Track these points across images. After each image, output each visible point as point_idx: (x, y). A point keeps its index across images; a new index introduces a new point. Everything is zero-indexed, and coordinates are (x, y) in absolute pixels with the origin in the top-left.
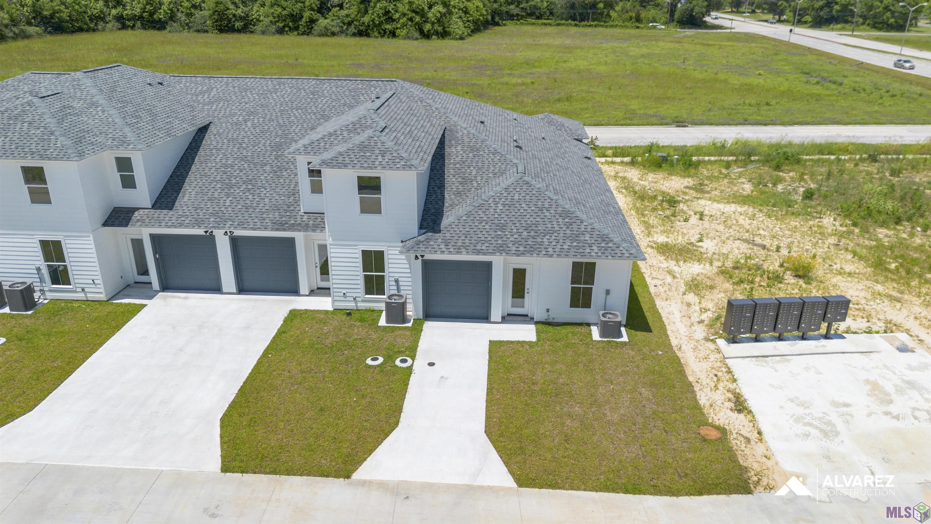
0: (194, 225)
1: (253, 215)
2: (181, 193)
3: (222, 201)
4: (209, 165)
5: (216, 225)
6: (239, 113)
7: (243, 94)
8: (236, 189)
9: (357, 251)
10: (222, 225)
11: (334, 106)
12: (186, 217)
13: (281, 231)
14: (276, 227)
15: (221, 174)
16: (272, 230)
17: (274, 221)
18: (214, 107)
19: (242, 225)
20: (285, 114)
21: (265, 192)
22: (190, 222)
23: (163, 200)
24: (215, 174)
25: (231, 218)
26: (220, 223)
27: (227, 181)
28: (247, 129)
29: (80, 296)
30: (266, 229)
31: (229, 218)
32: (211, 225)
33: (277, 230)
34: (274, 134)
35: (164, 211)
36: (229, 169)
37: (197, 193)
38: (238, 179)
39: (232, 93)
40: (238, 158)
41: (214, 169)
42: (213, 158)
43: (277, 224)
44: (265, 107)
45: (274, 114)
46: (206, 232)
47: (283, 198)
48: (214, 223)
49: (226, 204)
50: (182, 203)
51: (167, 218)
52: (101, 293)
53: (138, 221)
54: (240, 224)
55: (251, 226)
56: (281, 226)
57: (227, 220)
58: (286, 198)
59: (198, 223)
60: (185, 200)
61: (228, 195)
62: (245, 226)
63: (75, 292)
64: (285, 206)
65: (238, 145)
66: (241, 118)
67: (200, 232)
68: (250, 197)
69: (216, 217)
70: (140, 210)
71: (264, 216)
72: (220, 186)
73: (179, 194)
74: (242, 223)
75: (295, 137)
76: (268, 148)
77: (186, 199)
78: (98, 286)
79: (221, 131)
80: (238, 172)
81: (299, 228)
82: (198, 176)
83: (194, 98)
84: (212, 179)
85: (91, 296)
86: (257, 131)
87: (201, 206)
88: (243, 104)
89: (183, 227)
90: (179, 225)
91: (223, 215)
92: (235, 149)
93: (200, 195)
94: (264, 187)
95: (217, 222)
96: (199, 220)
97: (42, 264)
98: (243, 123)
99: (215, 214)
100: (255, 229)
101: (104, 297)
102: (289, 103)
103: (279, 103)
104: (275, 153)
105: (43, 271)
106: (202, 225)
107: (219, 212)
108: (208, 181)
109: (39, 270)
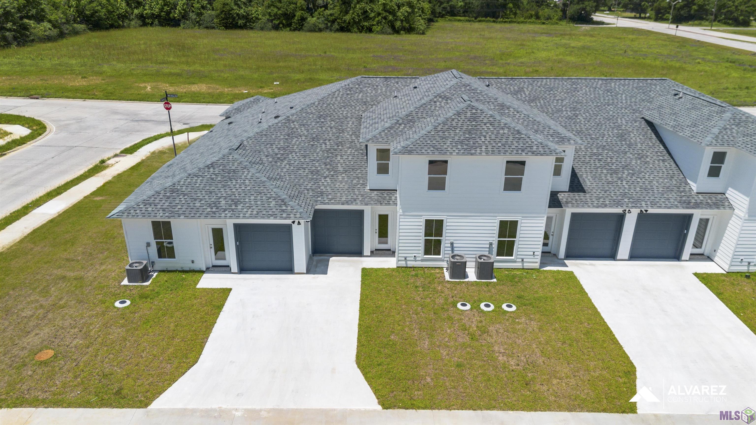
0: (616, 205)
1: (656, 196)
2: (580, 178)
3: (619, 184)
4: (581, 153)
5: (634, 205)
6: (564, 109)
7: (552, 92)
8: (622, 174)
11: (635, 102)
12: (603, 198)
13: (691, 209)
14: (684, 205)
15: (597, 161)
16: (683, 208)
17: (678, 201)
18: (540, 104)
19: (653, 204)
20: (602, 110)
21: (647, 176)
22: (611, 203)
24: (592, 161)
25: (640, 198)
26: (636, 203)
27: (608, 167)
28: (583, 122)
29: (519, 265)
30: (677, 207)
33: (687, 208)
35: (580, 193)
36: (600, 157)
37: (594, 178)
38: (615, 165)
39: (542, 92)
40: (599, 148)
41: (588, 157)
42: (579, 148)
43: (682, 203)
44: (580, 103)
45: (593, 109)
47: (666, 181)
49: (625, 187)
50: (589, 186)
51: (589, 200)
52: (537, 262)
53: (567, 203)
54: (652, 203)
55: (664, 205)
56: (688, 205)
58: (669, 181)
59: (618, 204)
61: (620, 179)
62: (659, 205)
63: (515, 262)
64: (674, 187)
65: (588, 137)
66: (569, 113)
67: (619, 210)
69: (629, 198)
70: (560, 193)
71: (666, 196)
72: (606, 171)
73: (578, 179)
75: (627, 128)
76: (615, 138)
77: (588, 183)
78: (536, 257)
80: (609, 159)
81: (703, 206)
85: (526, 265)
86: (593, 124)
87: (606, 189)
88: (560, 101)
90: (603, 205)
91: (632, 196)
92: (589, 140)
93: (597, 180)
94: (643, 172)
95: (633, 202)
96: (616, 200)
97: (495, 240)
98: (574, 117)
99: (624, 195)
100: (669, 208)
101: (537, 265)
102: (596, 100)
103: (589, 100)
104: (624, 143)
105: (493, 246)
106: (622, 205)
107: (626, 194)
108: (592, 167)
109: (491, 244)
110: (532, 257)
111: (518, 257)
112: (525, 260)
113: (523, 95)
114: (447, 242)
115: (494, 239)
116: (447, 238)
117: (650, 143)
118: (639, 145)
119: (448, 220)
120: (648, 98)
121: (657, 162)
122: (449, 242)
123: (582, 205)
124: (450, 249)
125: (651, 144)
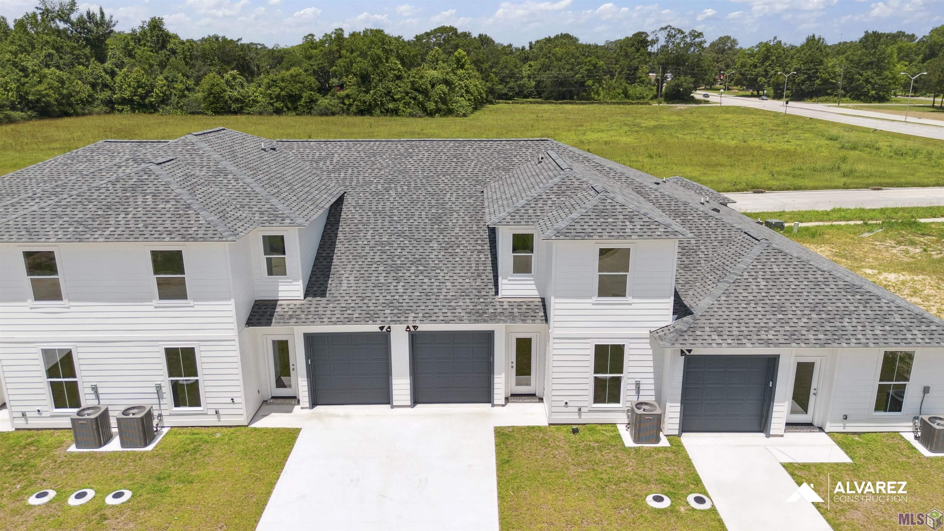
0: (367, 319)
1: (438, 304)
3: (392, 287)
4: (360, 243)
5: (396, 319)
6: (375, 181)
7: (372, 159)
8: (405, 271)
9: (588, 346)
10: (403, 319)
11: (486, 170)
12: (353, 309)
13: (481, 322)
14: (474, 318)
15: (379, 253)
16: (470, 322)
17: (469, 311)
18: (342, 175)
19: (428, 317)
20: (431, 181)
21: (442, 274)
22: (360, 316)
23: (315, 289)
24: (372, 254)
25: (411, 308)
26: (399, 315)
27: (390, 262)
28: (391, 199)
29: (212, 420)
30: (461, 320)
31: (409, 308)
32: (389, 319)
33: (476, 321)
34: (426, 204)
36: (387, 248)
37: (357, 279)
38: (402, 259)
39: (359, 159)
40: (394, 234)
41: (367, 248)
42: (362, 234)
43: (474, 314)
44: (403, 173)
45: (418, 181)
46: (382, 328)
47: (467, 280)
48: (392, 315)
49: (399, 291)
50: (341, 292)
51: (328, 312)
52: (240, 415)
54: (426, 315)
55: (442, 318)
56: (479, 317)
57: (407, 312)
58: (471, 280)
59: (371, 317)
60: (343, 288)
61: (397, 280)
62: (434, 318)
63: (206, 415)
64: (474, 291)
65: (388, 219)
66: (379, 187)
67: (373, 328)
68: (426, 280)
69: (392, 308)
71: (453, 304)
72: (383, 269)
74: (428, 315)
75: (453, 206)
76: (426, 221)
77: (345, 286)
78: (238, 406)
79: (361, 202)
80: (399, 250)
81: (503, 318)
82: (351, 257)
83: (314, 165)
84: (369, 260)
85: (226, 420)
86: (406, 201)
87: (367, 295)
88: (377, 170)
89: (352, 322)
90: (347, 320)
91: (400, 305)
92: (386, 223)
93: (361, 281)
94: (439, 268)
95: (395, 315)
96: (370, 312)
97: (166, 382)
98: (384, 192)
99: (389, 304)
100: (447, 322)
101: (242, 420)
102: (432, 168)
103: (419, 169)
104: (436, 226)
105: (164, 390)
106: (375, 319)
107: (394, 301)
108: (366, 263)
109: (159, 388)
110: (232, 406)
111: (209, 406)
112: (221, 412)
113: (328, 163)
114: (86, 385)
115: (161, 378)
116: (85, 379)
117: (474, 226)
118: (457, 230)
119: (79, 350)
120: (507, 165)
121: (469, 253)
122: (89, 385)
123: (312, 320)
124: (93, 396)
125: (475, 228)
